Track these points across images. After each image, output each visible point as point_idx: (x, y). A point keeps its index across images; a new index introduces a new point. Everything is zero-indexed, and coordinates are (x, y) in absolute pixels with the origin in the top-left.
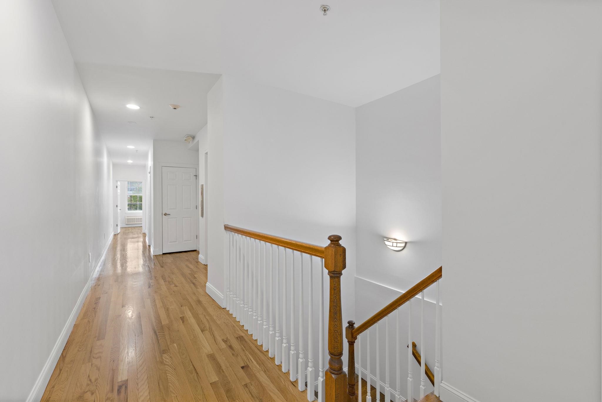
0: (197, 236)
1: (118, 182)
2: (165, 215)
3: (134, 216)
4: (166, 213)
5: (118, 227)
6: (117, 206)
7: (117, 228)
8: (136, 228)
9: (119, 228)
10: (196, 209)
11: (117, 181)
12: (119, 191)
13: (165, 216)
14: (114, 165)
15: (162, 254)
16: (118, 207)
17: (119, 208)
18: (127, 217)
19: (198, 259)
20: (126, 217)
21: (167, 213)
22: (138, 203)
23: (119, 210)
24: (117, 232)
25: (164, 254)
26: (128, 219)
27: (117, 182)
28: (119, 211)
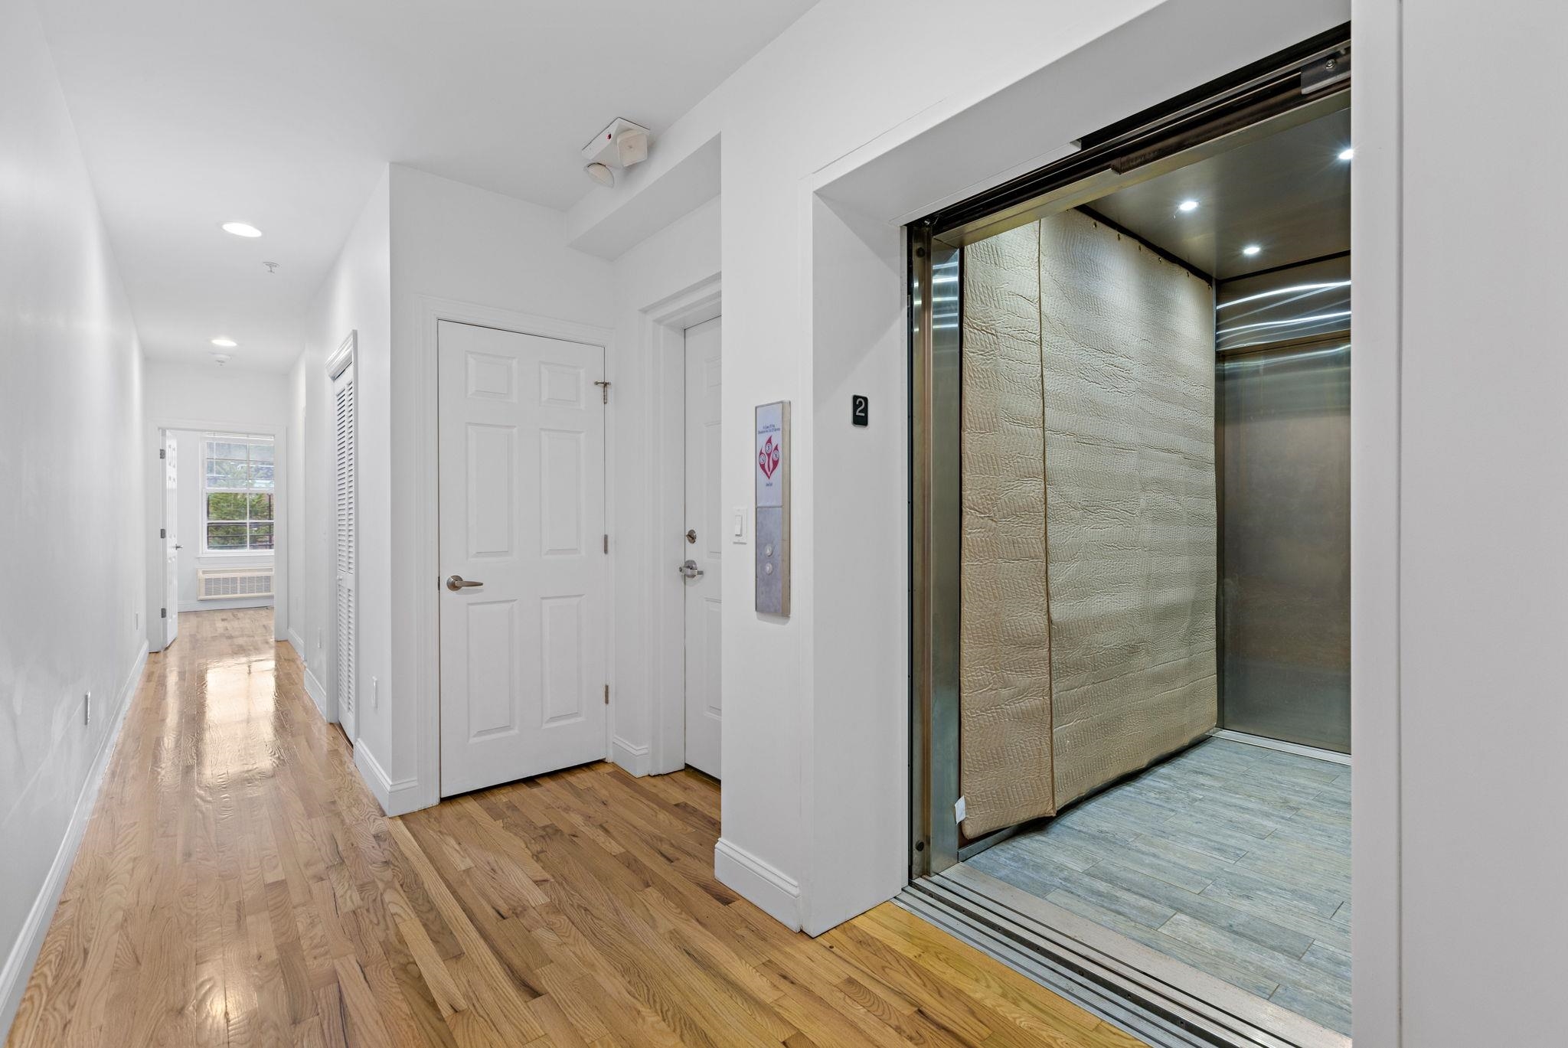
0: (607, 687)
1: (167, 432)
2: (455, 585)
3: (232, 571)
4: (458, 578)
5: (169, 621)
6: (163, 534)
7: (165, 624)
8: (240, 615)
9: (172, 619)
10: (606, 551)
11: (164, 431)
12: (171, 472)
13: (453, 594)
14: (150, 361)
15: (435, 801)
16: (167, 535)
17: (171, 541)
18: (204, 572)
19: (711, 864)
20: (200, 574)
21: (465, 579)
22: (248, 521)
23: (174, 550)
24: (166, 642)
25: (445, 800)
26: (206, 580)
27: (164, 434)
28: (171, 551)
